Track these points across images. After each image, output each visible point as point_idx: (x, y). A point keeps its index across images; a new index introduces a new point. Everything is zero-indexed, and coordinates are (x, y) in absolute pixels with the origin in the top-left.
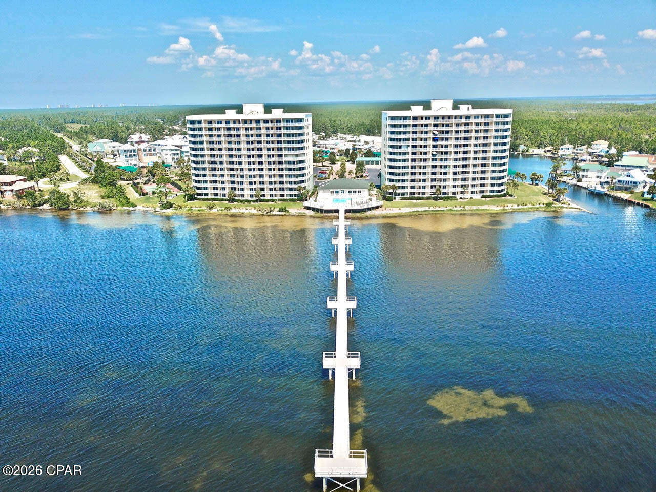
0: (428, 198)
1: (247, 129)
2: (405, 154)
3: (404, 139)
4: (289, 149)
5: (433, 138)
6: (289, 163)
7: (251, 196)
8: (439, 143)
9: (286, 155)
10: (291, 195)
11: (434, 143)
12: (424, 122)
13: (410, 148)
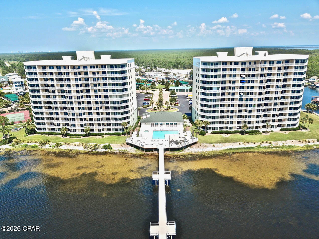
0: (235, 132)
1: (76, 74)
2: (215, 94)
3: (214, 82)
4: (114, 91)
5: (241, 81)
6: (114, 102)
7: (82, 131)
8: (246, 85)
9: (111, 96)
10: (117, 130)
11: (241, 85)
12: (233, 66)
13: (220, 89)
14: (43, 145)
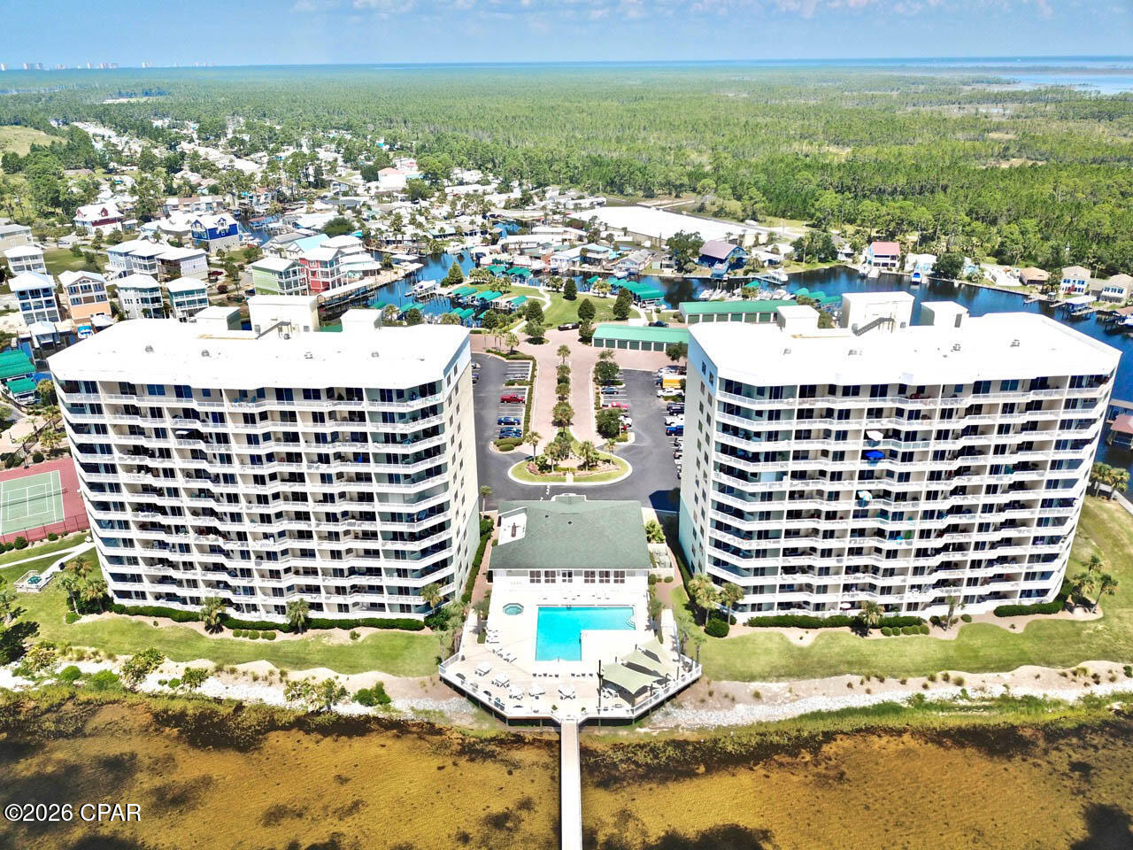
0: (836, 622)
1: (249, 419)
2: (768, 496)
3: (767, 454)
4: (393, 478)
5: (864, 452)
6: (395, 517)
7: (280, 609)
8: (884, 465)
9: (383, 497)
10: (405, 608)
11: (866, 466)
12: (840, 403)
13: (787, 479)
14: (138, 677)
